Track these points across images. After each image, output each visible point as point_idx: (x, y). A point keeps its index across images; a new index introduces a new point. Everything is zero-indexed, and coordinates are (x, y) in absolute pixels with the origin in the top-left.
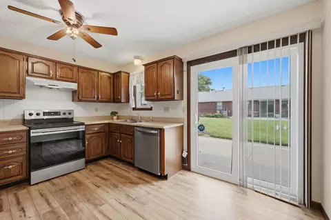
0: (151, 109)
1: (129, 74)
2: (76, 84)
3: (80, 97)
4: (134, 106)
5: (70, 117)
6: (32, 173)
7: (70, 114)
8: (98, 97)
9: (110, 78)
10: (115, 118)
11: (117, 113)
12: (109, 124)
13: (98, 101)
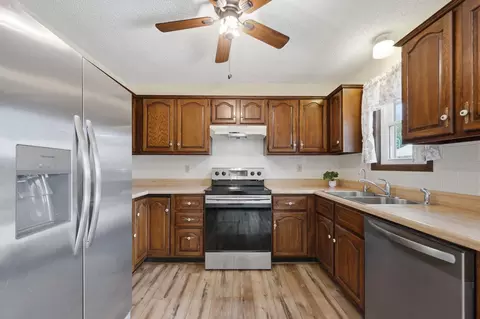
0: (428, 167)
1: (361, 87)
2: (265, 127)
3: (270, 147)
4: (375, 161)
5: (260, 178)
6: (207, 254)
7: (259, 174)
8: (298, 146)
9: (321, 106)
10: (333, 184)
11: (336, 175)
12: (315, 197)
13: (300, 152)
